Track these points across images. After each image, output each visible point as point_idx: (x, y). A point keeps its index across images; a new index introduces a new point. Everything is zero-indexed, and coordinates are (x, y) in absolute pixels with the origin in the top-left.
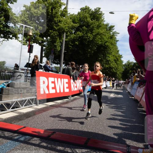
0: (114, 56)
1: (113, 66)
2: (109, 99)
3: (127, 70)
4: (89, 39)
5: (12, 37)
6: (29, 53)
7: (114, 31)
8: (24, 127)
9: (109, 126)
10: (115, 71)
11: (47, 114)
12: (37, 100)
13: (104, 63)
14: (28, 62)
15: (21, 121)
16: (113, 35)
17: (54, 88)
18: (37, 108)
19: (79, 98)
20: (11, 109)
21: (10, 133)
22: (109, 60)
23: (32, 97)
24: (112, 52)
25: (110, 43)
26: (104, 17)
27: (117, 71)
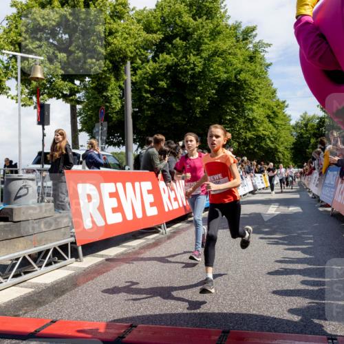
0: (264, 105)
1: (264, 132)
2: (266, 220)
3: (302, 138)
4: (193, 69)
6: (41, 127)
7: (256, 40)
8: (53, 322)
10: (272, 146)
11: (108, 279)
12: (78, 247)
13: (240, 129)
14: (41, 150)
15: (41, 306)
16: (256, 50)
17: (119, 209)
18: (81, 268)
20: (13, 277)
21: (17, 341)
22: (254, 118)
23: (64, 239)
24: (259, 96)
25: (250, 73)
26: (225, 5)
27: (279, 145)
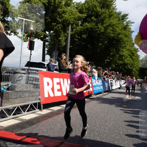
0: (128, 50)
1: (127, 62)
2: (124, 101)
5: (10, 33)
6: (30, 51)
7: (128, 20)
8: (28, 136)
9: (127, 135)
10: (130, 68)
11: (53, 120)
12: (41, 105)
13: (117, 59)
14: (29, 61)
15: (24, 129)
16: (127, 25)
17: (60, 90)
18: (42, 114)
19: (89, 101)
20: (13, 115)
21: (13, 143)
22: (123, 55)
23: (36, 101)
24: (127, 45)
25: (124, 35)
26: (115, 4)
27: (133, 68)
